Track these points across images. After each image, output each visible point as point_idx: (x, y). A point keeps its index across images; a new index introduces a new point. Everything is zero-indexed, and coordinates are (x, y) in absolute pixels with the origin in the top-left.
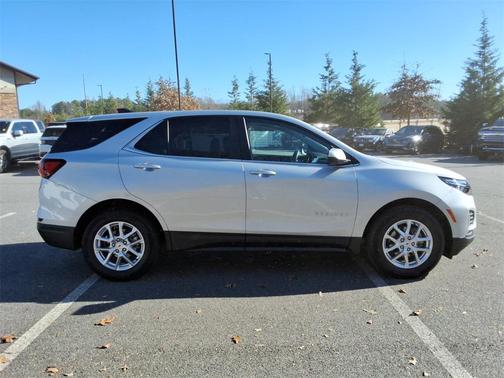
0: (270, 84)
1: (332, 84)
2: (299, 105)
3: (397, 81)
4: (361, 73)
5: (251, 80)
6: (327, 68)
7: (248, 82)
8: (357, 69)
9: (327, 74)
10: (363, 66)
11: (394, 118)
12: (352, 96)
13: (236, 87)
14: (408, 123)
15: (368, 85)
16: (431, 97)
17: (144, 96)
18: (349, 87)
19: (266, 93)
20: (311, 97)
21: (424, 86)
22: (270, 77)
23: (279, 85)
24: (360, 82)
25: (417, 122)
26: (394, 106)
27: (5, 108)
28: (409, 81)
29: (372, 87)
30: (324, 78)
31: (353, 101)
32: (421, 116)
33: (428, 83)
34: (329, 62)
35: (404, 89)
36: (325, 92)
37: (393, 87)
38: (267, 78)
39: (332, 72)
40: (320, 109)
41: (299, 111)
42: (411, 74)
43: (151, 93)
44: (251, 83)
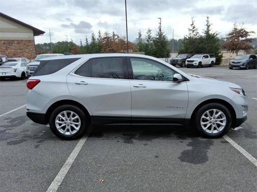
0: (160, 34)
1: (194, 33)
3: (231, 31)
4: (211, 28)
5: (149, 31)
6: (192, 25)
8: (208, 26)
9: (191, 28)
10: (212, 24)
12: (206, 39)
13: (140, 35)
15: (214, 34)
18: (204, 35)
19: (157, 38)
21: (246, 34)
22: (160, 30)
23: (164, 34)
24: (210, 32)
28: (238, 32)
29: (216, 35)
30: (190, 30)
33: (248, 33)
34: (193, 22)
35: (235, 36)
36: (190, 37)
37: (229, 35)
38: (158, 31)
39: (194, 27)
42: (239, 28)
43: (93, 39)
44: (149, 33)
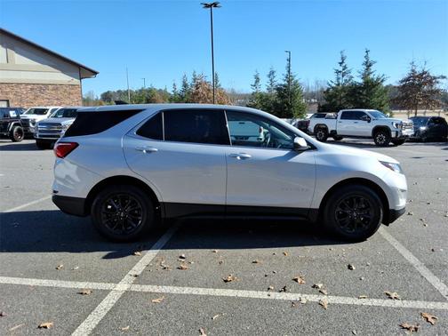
0: (289, 78)
1: (345, 78)
2: (313, 95)
3: (406, 76)
4: (372, 68)
5: (272, 73)
6: (341, 64)
7: (269, 76)
8: (368, 65)
9: (341, 69)
10: (375, 62)
11: (402, 108)
12: (363, 88)
13: (257, 80)
14: (416, 113)
15: (378, 79)
16: (437, 91)
17: (179, 88)
18: (361, 81)
19: (284, 86)
20: (325, 90)
21: (431, 81)
22: (289, 72)
23: (296, 79)
24: (371, 76)
25: (425, 113)
26: (403, 98)
27: (71, 96)
28: (417, 76)
29: (382, 81)
30: (338, 72)
31: (364, 93)
32: (428, 108)
33: (435, 78)
34: (343, 59)
35: (413, 84)
36: (338, 85)
37: (402, 81)
38: (286, 73)
39: (345, 68)
40: (334, 100)
41: (313, 100)
42: (419, 70)
43: (185, 85)
44: (272, 76)
